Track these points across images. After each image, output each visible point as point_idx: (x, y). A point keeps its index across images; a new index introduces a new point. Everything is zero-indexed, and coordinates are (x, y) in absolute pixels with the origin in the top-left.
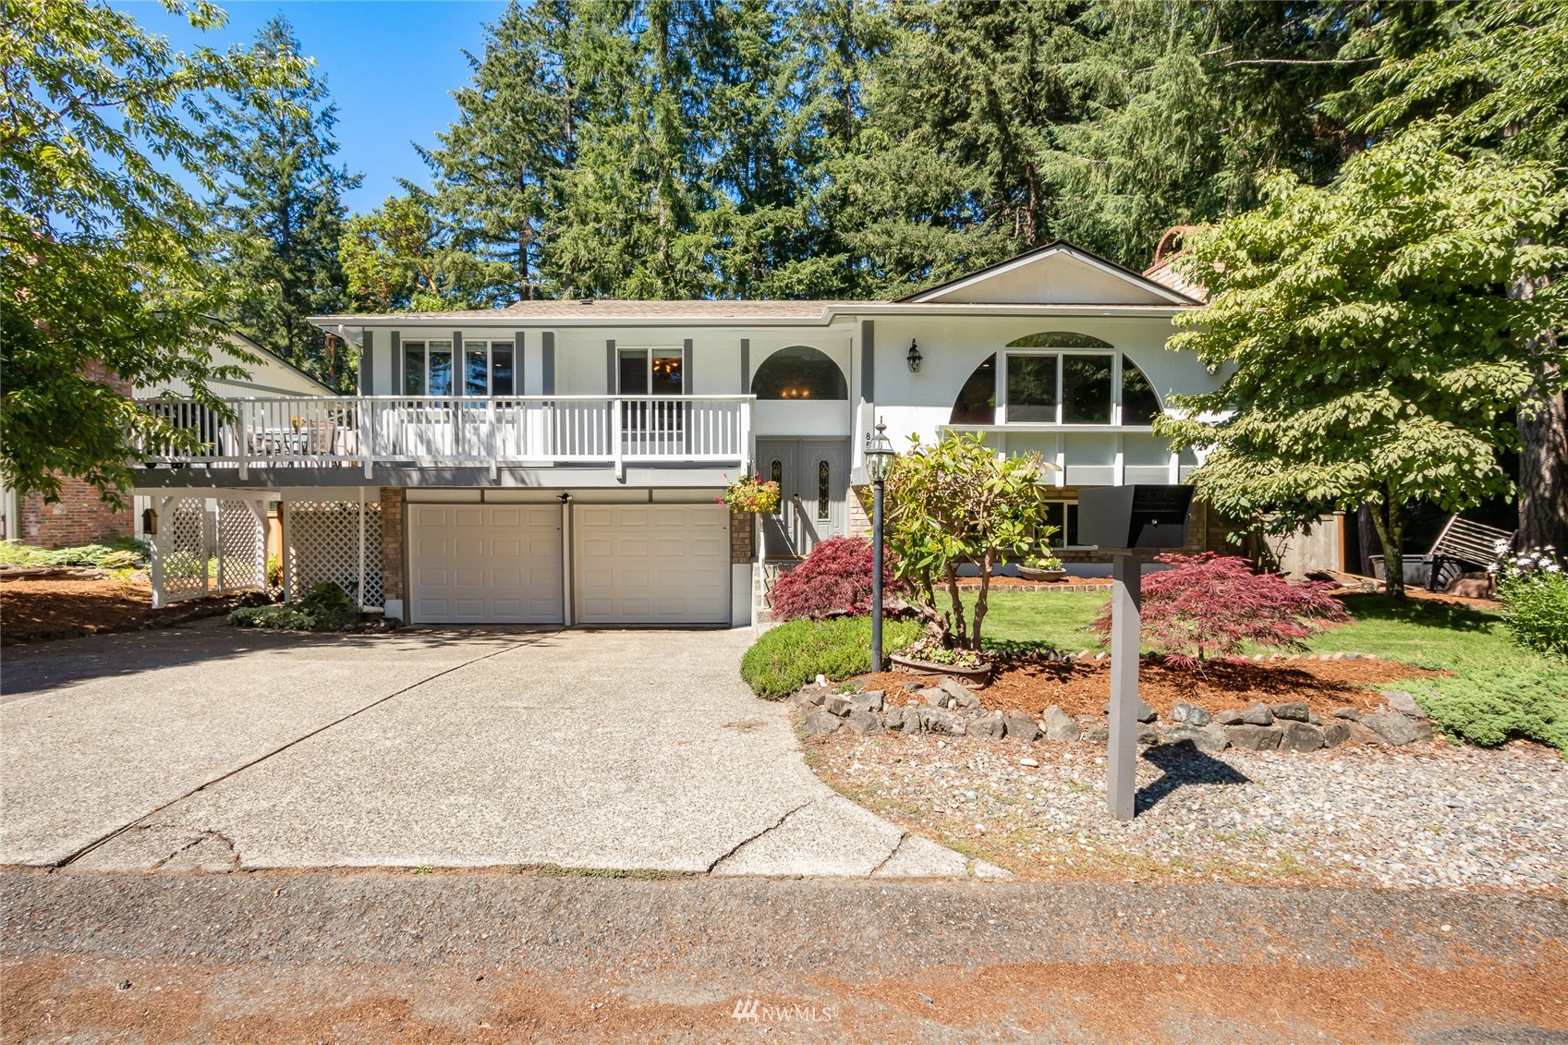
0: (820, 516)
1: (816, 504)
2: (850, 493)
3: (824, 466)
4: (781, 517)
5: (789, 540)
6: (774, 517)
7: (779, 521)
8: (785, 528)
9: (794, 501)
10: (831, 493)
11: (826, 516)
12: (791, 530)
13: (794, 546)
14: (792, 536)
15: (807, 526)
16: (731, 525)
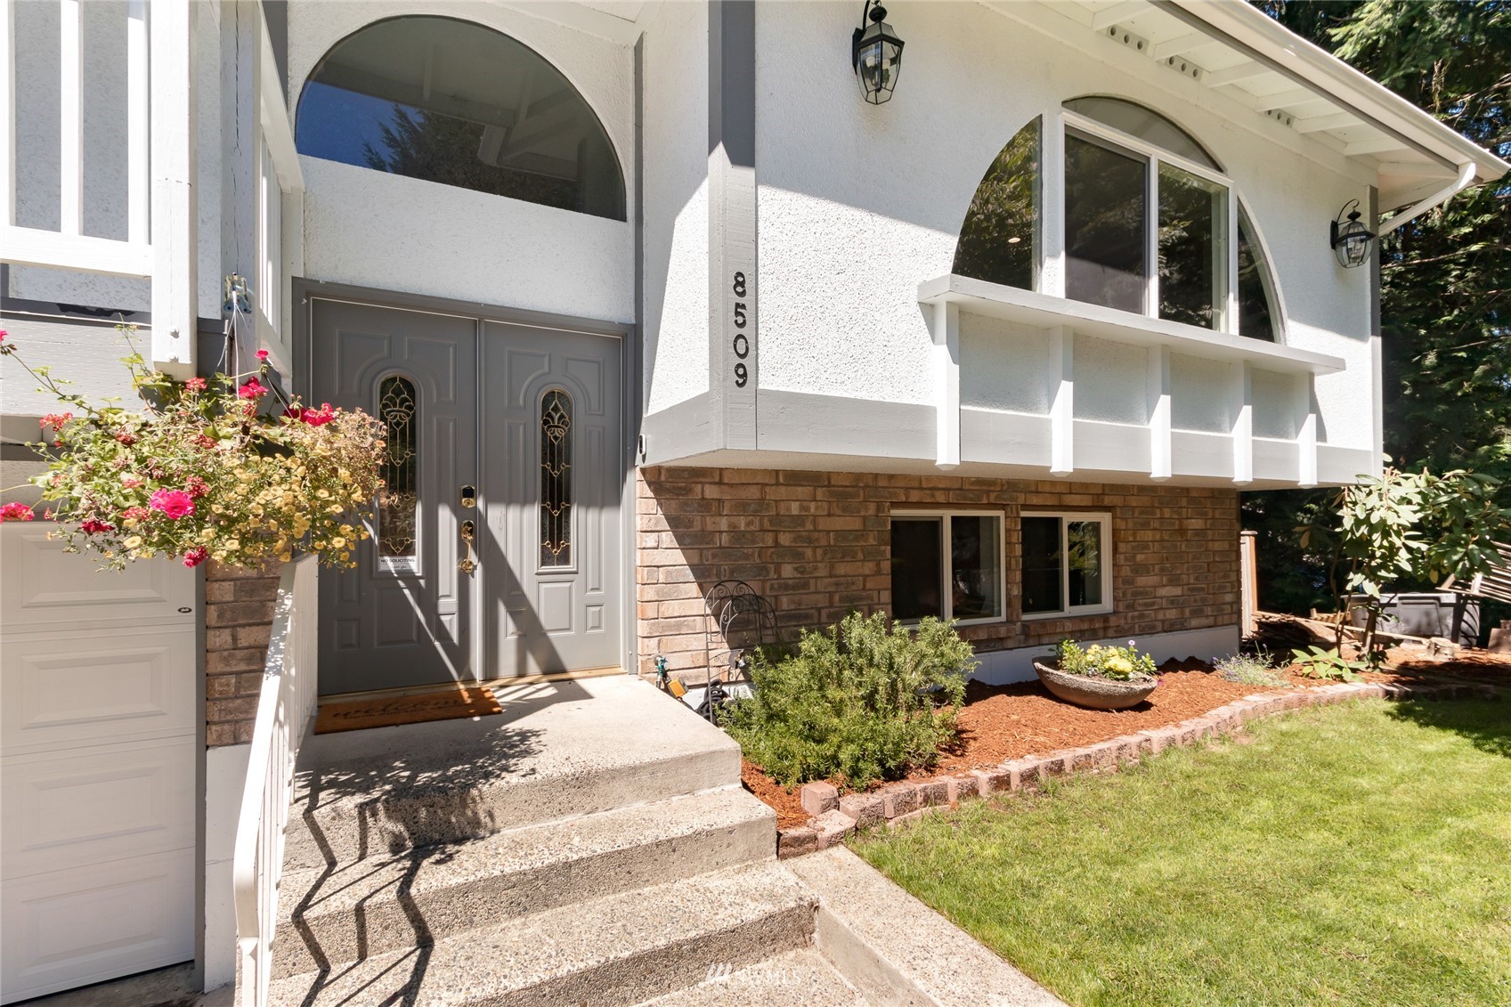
0: (546, 559)
1: (531, 517)
2: (636, 487)
3: (554, 409)
4: (415, 564)
5: (443, 634)
6: (389, 564)
7: (408, 576)
8: (428, 597)
9: (457, 510)
10: (578, 486)
11: (564, 558)
12: (448, 603)
13: (460, 654)
14: (451, 623)
15: (502, 585)
16: (204, 601)
